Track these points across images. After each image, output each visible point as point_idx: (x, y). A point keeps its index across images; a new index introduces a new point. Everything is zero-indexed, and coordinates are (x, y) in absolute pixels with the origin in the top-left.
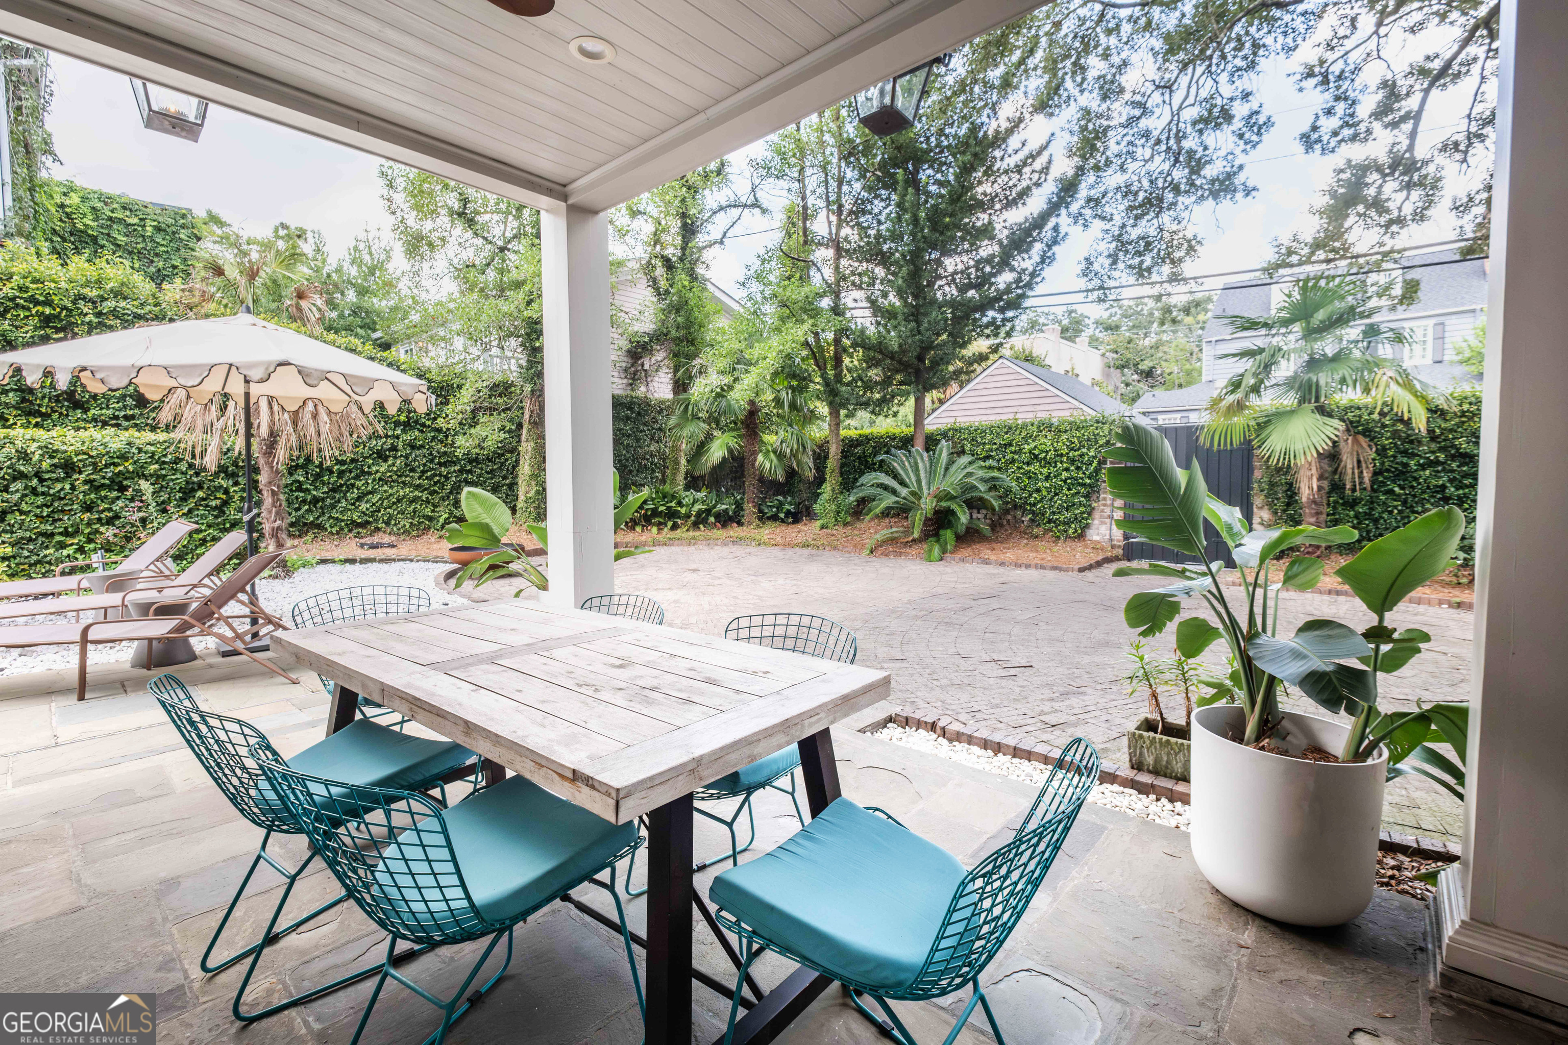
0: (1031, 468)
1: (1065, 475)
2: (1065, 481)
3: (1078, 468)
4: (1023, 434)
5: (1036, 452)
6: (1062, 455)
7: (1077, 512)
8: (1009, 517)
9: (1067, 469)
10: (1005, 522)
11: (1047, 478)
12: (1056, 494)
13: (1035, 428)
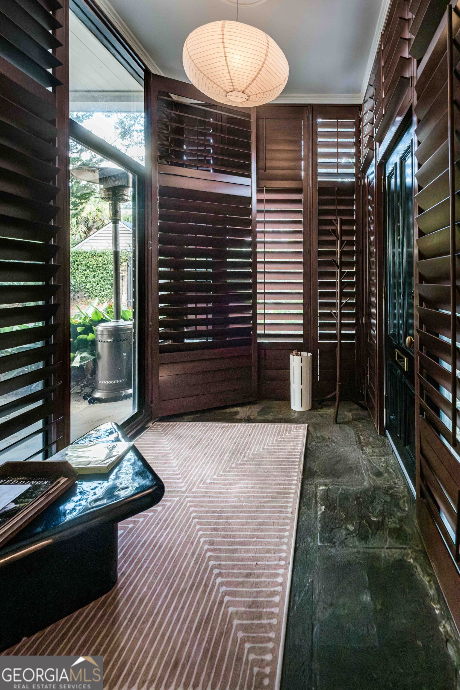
0: (86, 272)
1: (102, 275)
2: (101, 278)
3: (107, 273)
4: (83, 256)
5: (88, 265)
6: (100, 267)
7: (107, 292)
8: (78, 295)
9: (102, 273)
10: (76, 297)
11: (94, 276)
12: (98, 284)
13: (88, 254)
